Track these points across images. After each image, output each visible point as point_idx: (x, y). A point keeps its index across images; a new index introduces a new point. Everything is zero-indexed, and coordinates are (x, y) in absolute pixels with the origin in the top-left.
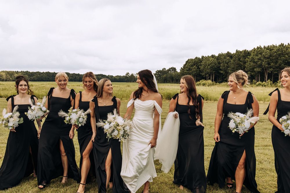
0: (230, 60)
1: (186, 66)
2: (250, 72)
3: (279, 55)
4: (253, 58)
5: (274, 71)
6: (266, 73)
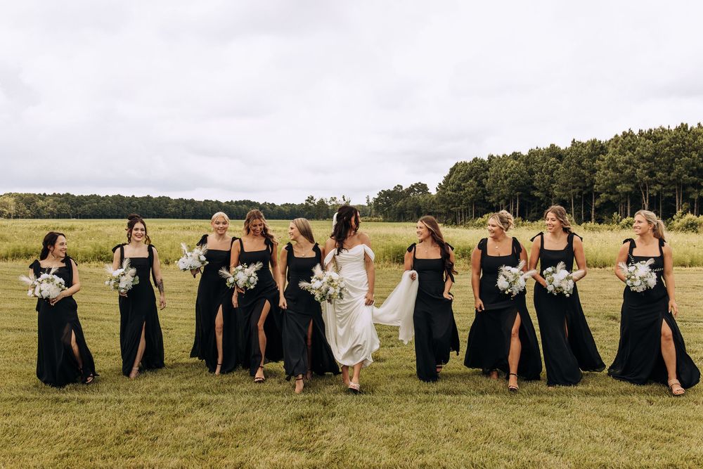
0: (557, 164)
1: (451, 179)
2: (607, 193)
3: (677, 151)
4: (613, 160)
6: (646, 197)
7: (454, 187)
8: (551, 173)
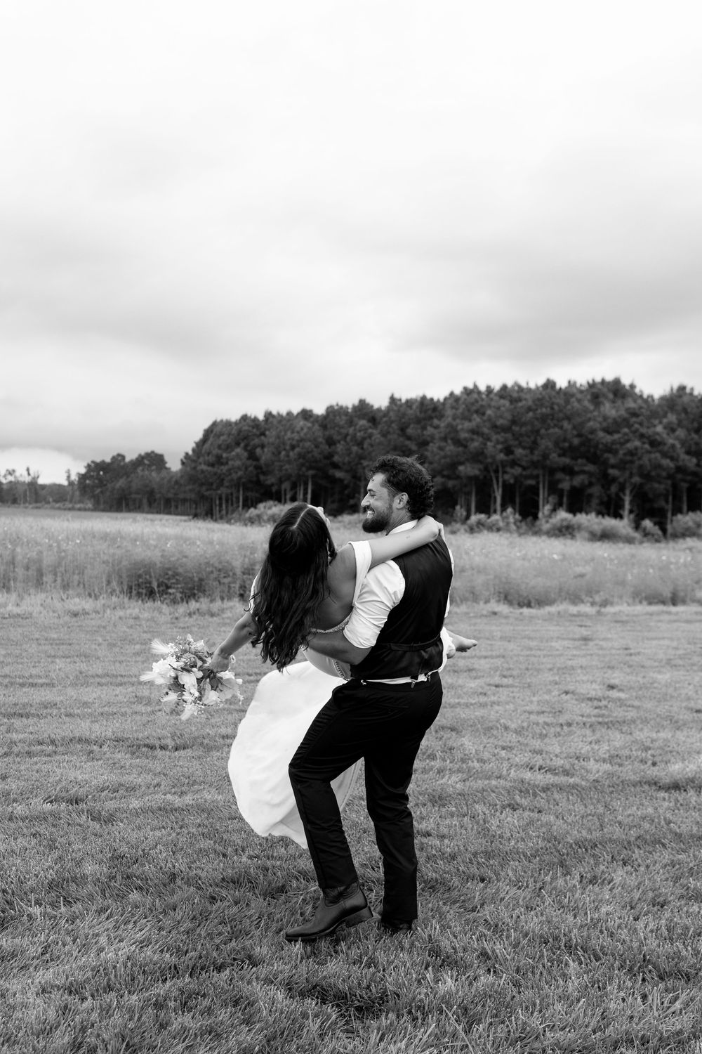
0: (370, 431)
1: (207, 446)
2: (443, 476)
5: (527, 477)
6: (498, 484)
7: (211, 459)
8: (360, 444)
